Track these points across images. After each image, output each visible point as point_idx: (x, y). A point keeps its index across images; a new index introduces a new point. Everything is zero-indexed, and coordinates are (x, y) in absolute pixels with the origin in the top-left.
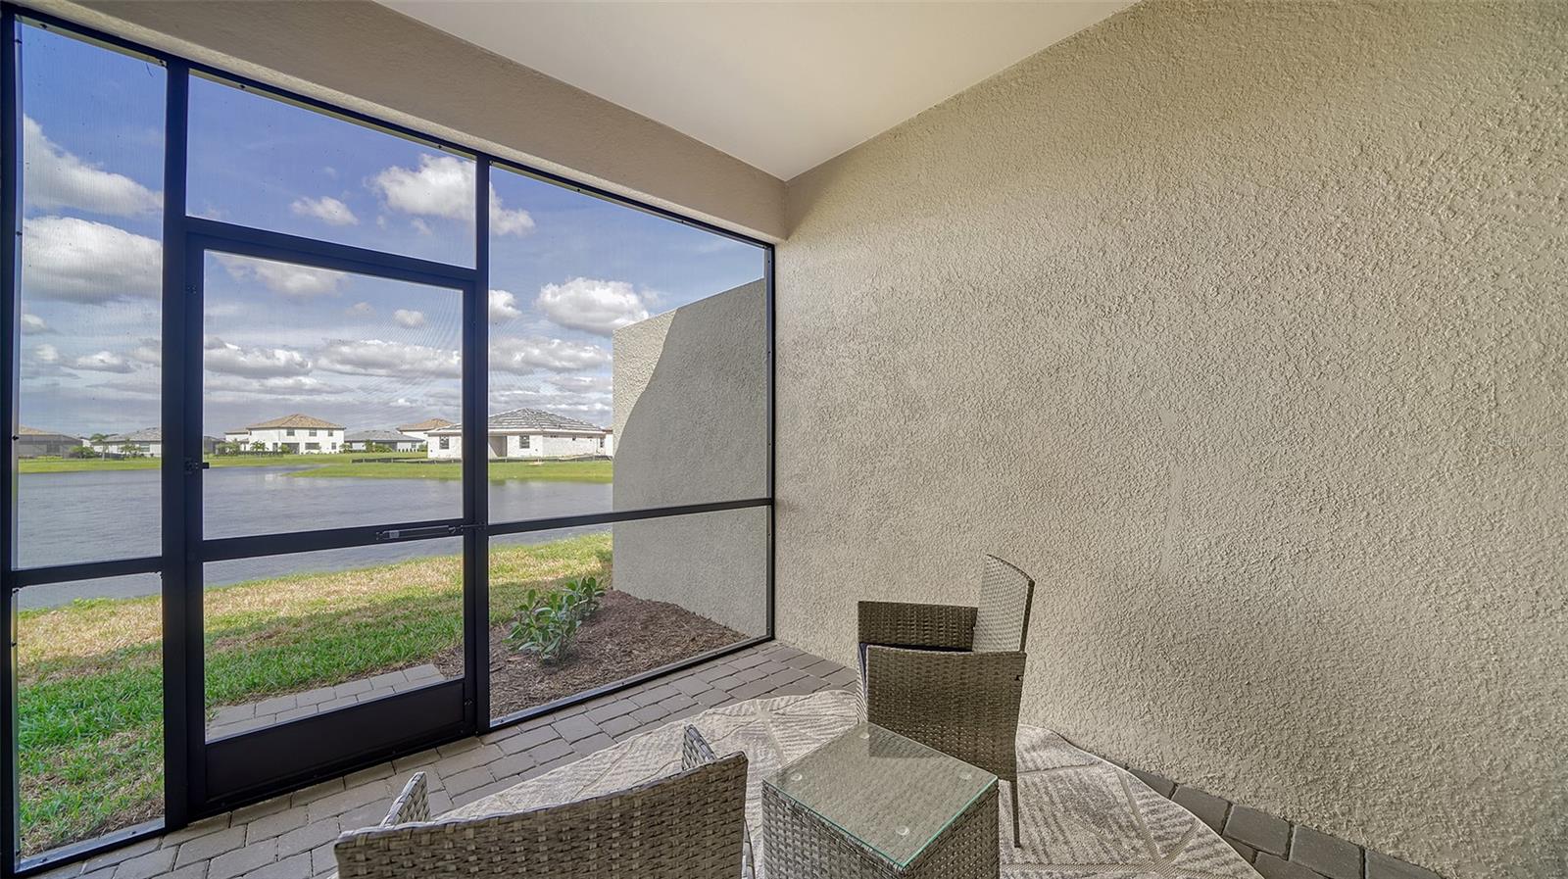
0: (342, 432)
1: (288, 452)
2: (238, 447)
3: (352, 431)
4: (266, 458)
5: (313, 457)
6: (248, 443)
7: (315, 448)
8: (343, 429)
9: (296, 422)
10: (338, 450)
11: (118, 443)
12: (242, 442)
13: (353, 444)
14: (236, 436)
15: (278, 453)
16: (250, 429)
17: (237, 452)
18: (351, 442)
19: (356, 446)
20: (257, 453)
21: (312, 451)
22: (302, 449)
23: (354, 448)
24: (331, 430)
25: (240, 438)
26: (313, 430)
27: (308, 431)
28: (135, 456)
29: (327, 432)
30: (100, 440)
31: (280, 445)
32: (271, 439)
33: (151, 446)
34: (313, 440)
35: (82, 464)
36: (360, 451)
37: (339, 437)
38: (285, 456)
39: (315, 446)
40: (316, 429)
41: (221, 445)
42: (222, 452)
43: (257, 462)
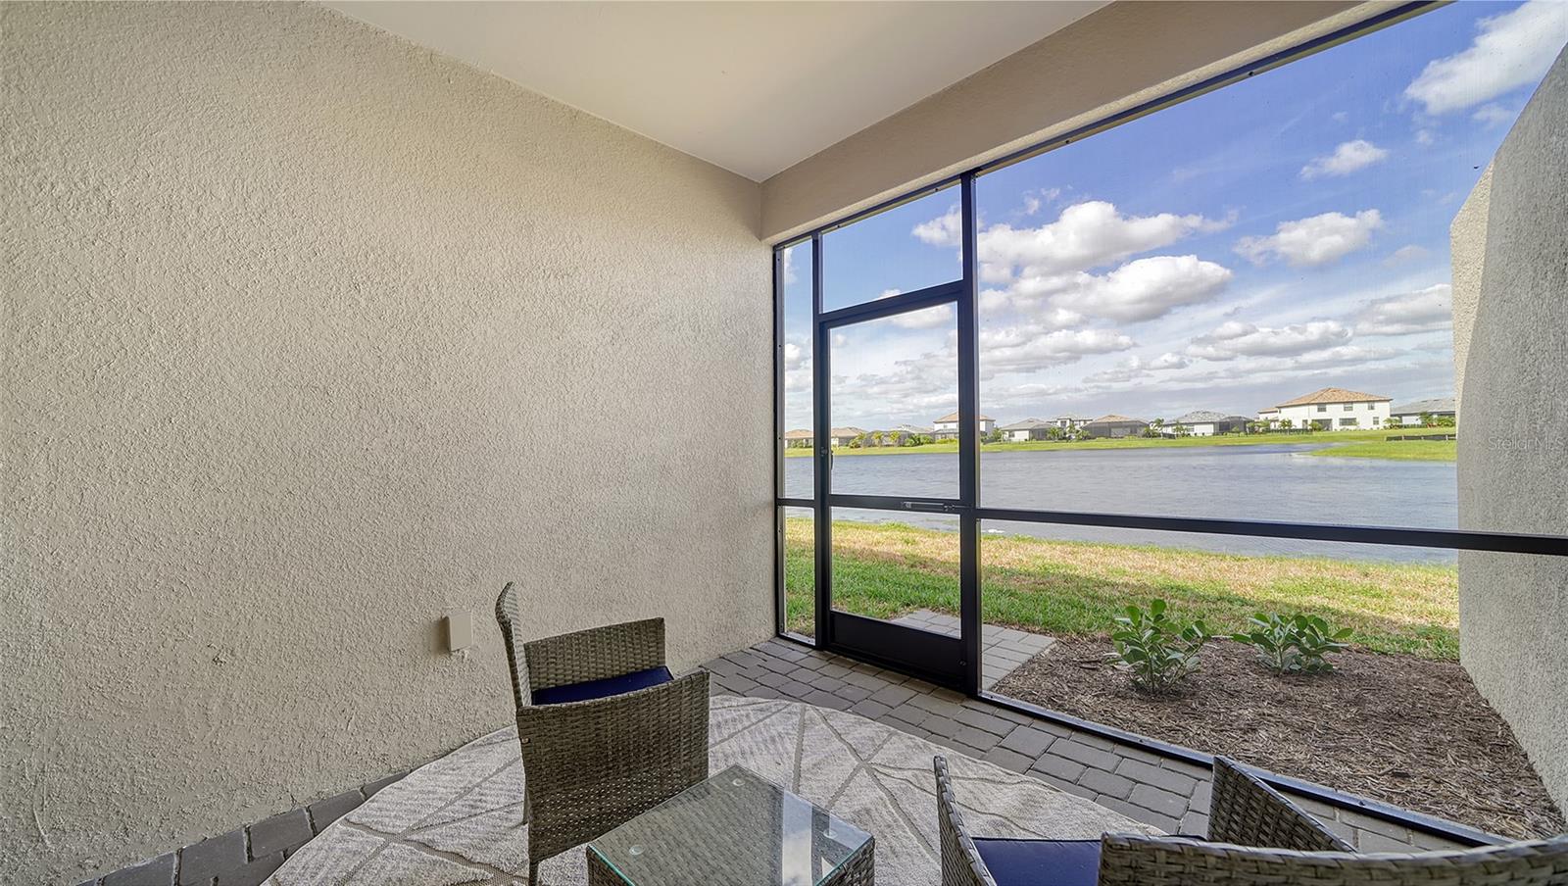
0: (1387, 404)
1: (1320, 430)
2: (1268, 425)
3: (1398, 404)
4: (1294, 436)
5: (1348, 433)
6: (1277, 421)
7: (1351, 424)
8: (1388, 401)
9: (1328, 397)
10: (1381, 425)
11: (1172, 425)
12: (1272, 421)
13: (1404, 418)
14: (1266, 415)
15: (1307, 430)
16: (1279, 407)
17: (1268, 430)
18: (1400, 416)
19: (1406, 420)
20: (1285, 431)
21: (1347, 427)
22: (1336, 426)
23: (1404, 423)
24: (1371, 403)
25: (1271, 416)
26: (1348, 404)
27: (1342, 406)
28: (1183, 435)
29: (1366, 405)
30: (1159, 423)
31: (1309, 422)
32: (1298, 417)
33: (1195, 427)
34: (1348, 415)
35: (1150, 442)
36: (1413, 426)
37: (1383, 411)
38: (1315, 434)
39: (1351, 421)
40: (1352, 402)
41: (1250, 425)
42: (1253, 431)
43: (1284, 439)
